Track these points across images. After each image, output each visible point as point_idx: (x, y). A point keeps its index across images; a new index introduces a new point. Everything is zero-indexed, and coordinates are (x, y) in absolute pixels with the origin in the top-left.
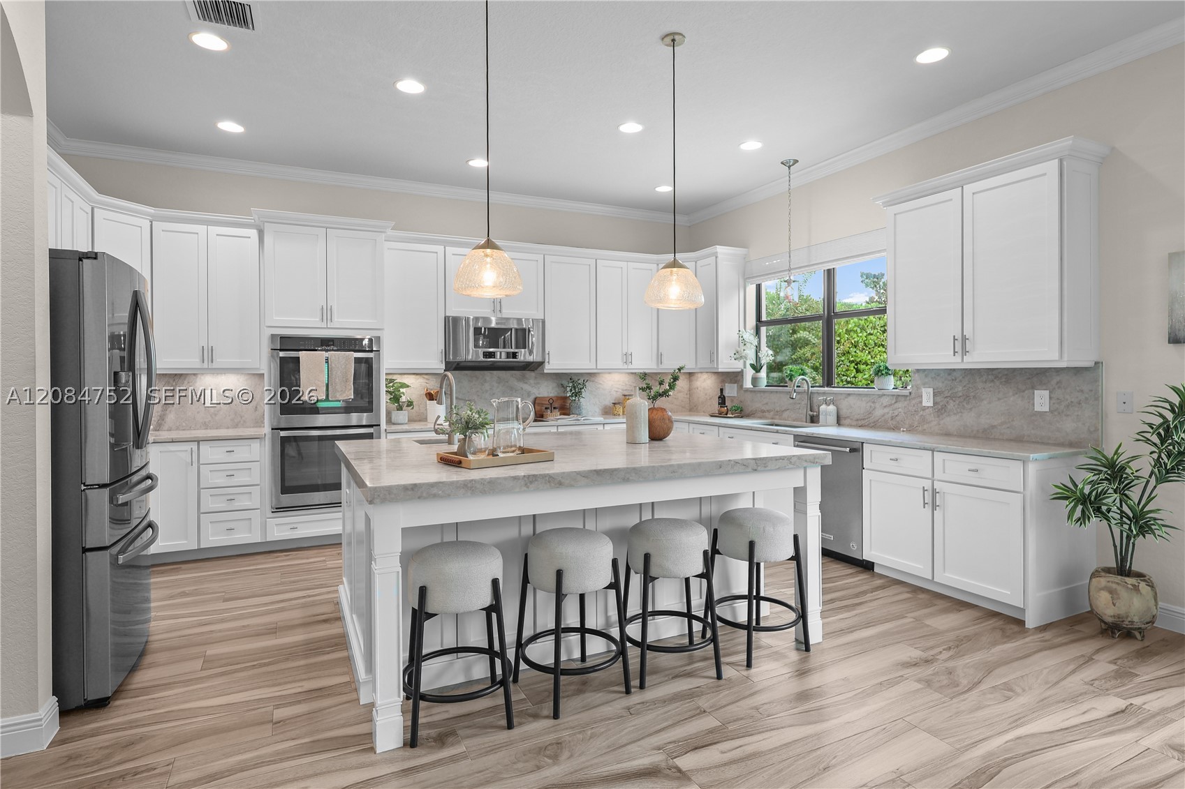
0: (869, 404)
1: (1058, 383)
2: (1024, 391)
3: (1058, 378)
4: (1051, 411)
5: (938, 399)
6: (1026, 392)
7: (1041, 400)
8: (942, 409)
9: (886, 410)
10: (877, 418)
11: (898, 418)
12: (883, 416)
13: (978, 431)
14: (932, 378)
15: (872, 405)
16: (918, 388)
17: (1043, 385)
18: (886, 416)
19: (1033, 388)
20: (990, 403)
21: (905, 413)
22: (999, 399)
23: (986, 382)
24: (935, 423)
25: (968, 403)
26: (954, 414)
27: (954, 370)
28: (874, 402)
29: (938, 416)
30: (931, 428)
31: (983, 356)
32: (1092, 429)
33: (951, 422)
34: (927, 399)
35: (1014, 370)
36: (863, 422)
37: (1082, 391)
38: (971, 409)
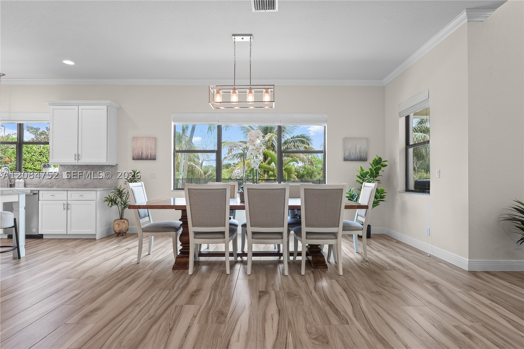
3: (107, 169)
10: (44, 184)
11: (53, 183)
12: (46, 183)
13: (83, 186)
14: (66, 168)
16: (61, 172)
17: (103, 170)
18: (48, 183)
21: (56, 181)
23: (86, 170)
24: (68, 184)
27: (75, 165)
29: (69, 181)
30: (66, 186)
31: (85, 160)
32: (115, 183)
33: (73, 183)
36: (37, 186)
37: (113, 172)
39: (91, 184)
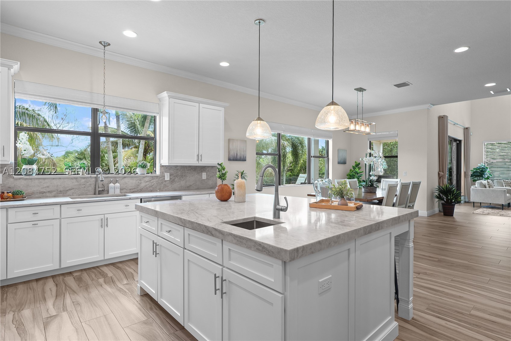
0: (137, 181)
1: (208, 170)
2: (199, 173)
4: (207, 179)
5: (171, 177)
6: (200, 173)
7: (204, 176)
8: (173, 181)
9: (147, 183)
10: (143, 187)
11: (153, 186)
12: (146, 186)
13: (186, 187)
14: (169, 169)
15: (139, 181)
16: (163, 173)
17: (204, 171)
18: (147, 186)
19: (202, 172)
20: (189, 177)
21: (157, 184)
22: (193, 176)
23: (188, 170)
24: (170, 186)
25: (182, 178)
26: (177, 182)
27: (177, 166)
28: (140, 180)
29: (171, 184)
30: (168, 188)
32: (216, 183)
33: (176, 185)
34: (167, 177)
35: (197, 166)
36: (134, 190)
37: (213, 173)
38: (183, 180)
39: (194, 185)
